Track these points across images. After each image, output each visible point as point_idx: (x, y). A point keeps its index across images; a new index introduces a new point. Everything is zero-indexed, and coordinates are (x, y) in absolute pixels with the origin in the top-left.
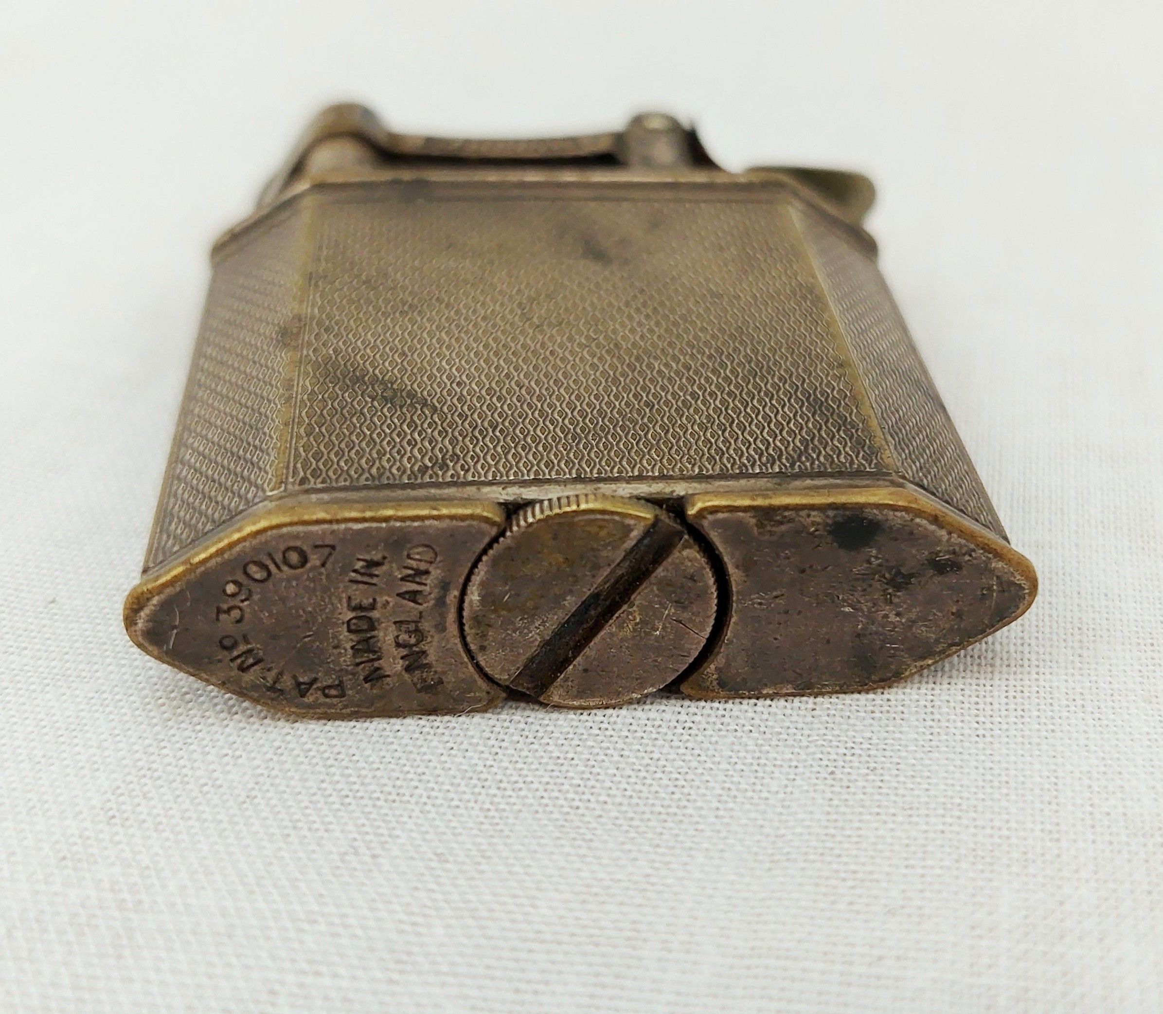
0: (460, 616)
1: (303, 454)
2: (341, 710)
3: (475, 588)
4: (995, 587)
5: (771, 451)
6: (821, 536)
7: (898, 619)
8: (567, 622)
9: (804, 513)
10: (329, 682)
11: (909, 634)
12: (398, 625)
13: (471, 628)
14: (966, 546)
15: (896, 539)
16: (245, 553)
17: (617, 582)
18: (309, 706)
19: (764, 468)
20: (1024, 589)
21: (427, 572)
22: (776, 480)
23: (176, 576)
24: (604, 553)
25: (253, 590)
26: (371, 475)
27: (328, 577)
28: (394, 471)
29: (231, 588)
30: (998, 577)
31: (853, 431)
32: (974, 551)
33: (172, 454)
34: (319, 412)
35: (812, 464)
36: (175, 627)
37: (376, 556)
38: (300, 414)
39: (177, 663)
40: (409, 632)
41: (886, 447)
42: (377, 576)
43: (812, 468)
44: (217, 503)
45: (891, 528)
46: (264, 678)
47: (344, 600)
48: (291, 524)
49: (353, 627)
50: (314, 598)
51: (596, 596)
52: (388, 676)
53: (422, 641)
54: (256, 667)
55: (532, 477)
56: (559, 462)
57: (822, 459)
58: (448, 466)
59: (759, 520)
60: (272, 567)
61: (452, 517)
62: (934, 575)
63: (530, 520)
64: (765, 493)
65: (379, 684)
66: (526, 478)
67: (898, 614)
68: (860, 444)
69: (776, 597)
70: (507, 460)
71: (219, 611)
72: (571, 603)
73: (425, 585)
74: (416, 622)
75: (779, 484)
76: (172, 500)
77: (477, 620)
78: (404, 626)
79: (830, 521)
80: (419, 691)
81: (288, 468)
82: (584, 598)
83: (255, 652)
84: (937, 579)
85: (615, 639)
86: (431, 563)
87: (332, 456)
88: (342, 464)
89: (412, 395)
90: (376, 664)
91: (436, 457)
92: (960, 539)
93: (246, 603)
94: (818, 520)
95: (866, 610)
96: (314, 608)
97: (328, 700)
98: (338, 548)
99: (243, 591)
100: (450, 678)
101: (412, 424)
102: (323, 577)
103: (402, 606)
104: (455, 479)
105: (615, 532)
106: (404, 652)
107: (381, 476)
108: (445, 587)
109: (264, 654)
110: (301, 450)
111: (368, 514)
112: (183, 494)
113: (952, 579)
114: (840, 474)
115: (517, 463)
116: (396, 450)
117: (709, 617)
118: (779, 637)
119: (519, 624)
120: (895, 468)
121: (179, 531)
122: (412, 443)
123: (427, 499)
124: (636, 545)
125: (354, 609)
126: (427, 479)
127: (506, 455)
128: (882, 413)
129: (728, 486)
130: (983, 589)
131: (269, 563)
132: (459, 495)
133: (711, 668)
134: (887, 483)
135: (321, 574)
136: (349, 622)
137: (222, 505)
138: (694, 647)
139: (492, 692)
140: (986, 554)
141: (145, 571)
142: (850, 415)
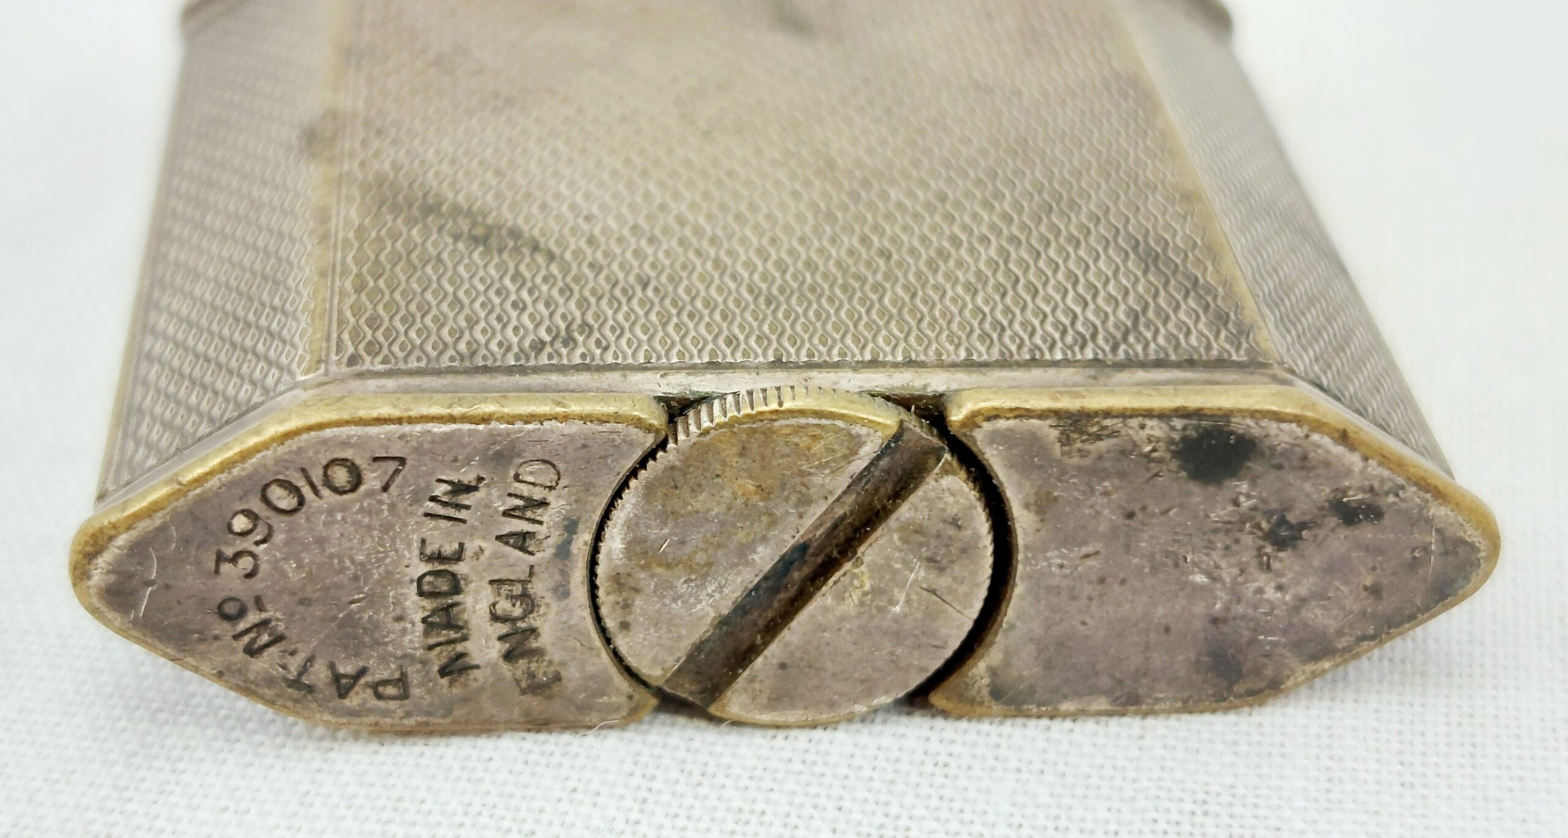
0: (592, 574)
1: (352, 320)
2: (401, 718)
3: (616, 530)
4: (1433, 547)
5: (1079, 327)
6: (1160, 461)
7: (1279, 595)
8: (757, 587)
9: (1135, 422)
10: (386, 675)
11: (1295, 620)
12: (495, 586)
13: (608, 594)
14: (1390, 480)
15: (1280, 467)
16: (265, 466)
17: (835, 526)
18: (352, 713)
19: (1069, 352)
20: (1479, 551)
21: (544, 504)
22: (1091, 371)
23: (156, 502)
24: (817, 480)
25: (275, 527)
26: (458, 352)
27: (392, 507)
28: (494, 346)
29: (240, 523)
30: (1438, 531)
31: (1209, 299)
32: (1403, 488)
33: (135, 321)
34: (373, 257)
35: (1146, 347)
36: (151, 583)
37: (467, 476)
38: (344, 258)
39: (149, 640)
40: (512, 597)
41: (1262, 324)
42: (467, 507)
43: (1146, 354)
44: (216, 393)
45: (1272, 448)
46: (284, 667)
47: (416, 545)
48: (338, 424)
49: (426, 588)
50: (368, 540)
51: (802, 549)
52: (477, 667)
53: (531, 612)
54: (272, 649)
55: (706, 359)
56: (747, 337)
57: (1161, 340)
58: (575, 341)
59: (1062, 433)
60: (306, 491)
61: (585, 418)
62: (1338, 526)
63: (706, 424)
64: (1075, 389)
65: (462, 679)
66: (697, 361)
67: (1280, 588)
68: (1221, 319)
69: (1087, 556)
70: (667, 334)
71: (220, 558)
72: (765, 558)
73: (541, 523)
74: (524, 582)
75: (1095, 378)
76: (140, 390)
77: (618, 581)
78: (505, 588)
79: (1176, 436)
80: (523, 692)
81: (328, 339)
82: (784, 551)
83: (273, 623)
84: (1343, 532)
85: (830, 616)
86: (551, 488)
87: (397, 323)
88: (413, 334)
89: (515, 234)
90: (460, 648)
91: (557, 327)
92: (1380, 469)
93: (263, 546)
94: (1157, 433)
95: (1228, 580)
96: (368, 556)
97: (381, 704)
98: (409, 462)
99: (258, 530)
100: (572, 674)
101: (517, 276)
102: (385, 507)
103: (503, 556)
104: (587, 362)
105: (836, 447)
106: (503, 629)
107: (473, 354)
108: (571, 527)
109: (286, 628)
110: (348, 313)
111: (457, 411)
112: (158, 378)
113: (1367, 532)
114: (1190, 364)
115: (683, 338)
116: (494, 316)
117: (978, 585)
118: (1089, 621)
119: (682, 588)
120: (1278, 358)
121: (154, 436)
122: (519, 306)
123: (545, 389)
124: (867, 468)
125: (430, 559)
126: (544, 360)
127: (664, 325)
128: (1253, 274)
129: (1014, 379)
130: (1414, 550)
131: (301, 483)
132: (594, 385)
133: (980, 669)
134: (1266, 379)
135: (381, 502)
136: (420, 580)
137: (224, 396)
138: (954, 632)
139: (637, 697)
140: (1422, 494)
141: (101, 497)
142: (1204, 274)
